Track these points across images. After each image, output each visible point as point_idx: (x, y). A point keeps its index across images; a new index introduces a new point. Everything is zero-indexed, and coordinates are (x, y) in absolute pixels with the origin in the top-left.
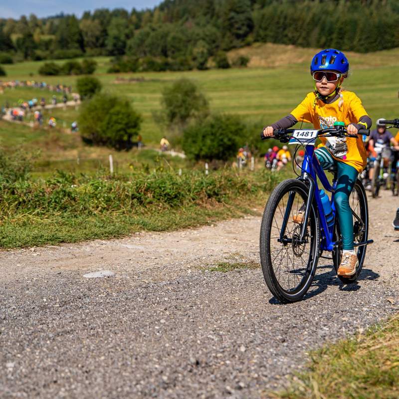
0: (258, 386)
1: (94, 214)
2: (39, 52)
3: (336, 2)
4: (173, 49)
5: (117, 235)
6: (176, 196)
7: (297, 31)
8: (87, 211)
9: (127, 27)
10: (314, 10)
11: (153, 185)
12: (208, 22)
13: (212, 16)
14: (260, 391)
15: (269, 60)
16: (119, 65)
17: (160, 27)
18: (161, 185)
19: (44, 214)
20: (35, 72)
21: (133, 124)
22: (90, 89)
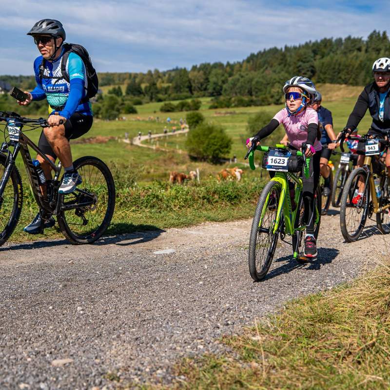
0: (240, 323)
1: (174, 211)
2: (160, 96)
3: (377, 52)
4: (257, 90)
5: (188, 225)
6: (235, 197)
7: (349, 74)
8: (169, 209)
9: (223, 75)
10: (361, 58)
11: (219, 190)
12: (282, 70)
13: (285, 66)
14: (240, 327)
15: (327, 96)
16: (217, 103)
17: (247, 74)
18: (224, 190)
19: (138, 211)
20: (158, 110)
21: (226, 145)
22: (195, 121)
